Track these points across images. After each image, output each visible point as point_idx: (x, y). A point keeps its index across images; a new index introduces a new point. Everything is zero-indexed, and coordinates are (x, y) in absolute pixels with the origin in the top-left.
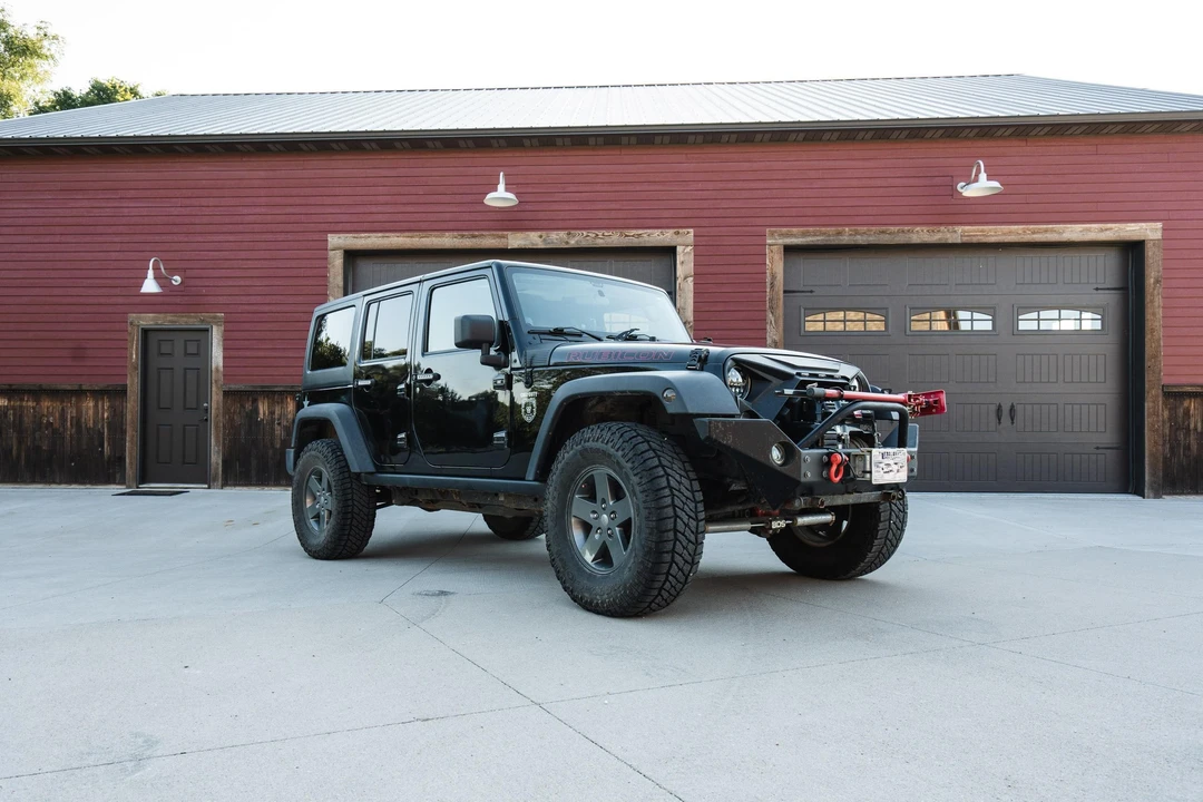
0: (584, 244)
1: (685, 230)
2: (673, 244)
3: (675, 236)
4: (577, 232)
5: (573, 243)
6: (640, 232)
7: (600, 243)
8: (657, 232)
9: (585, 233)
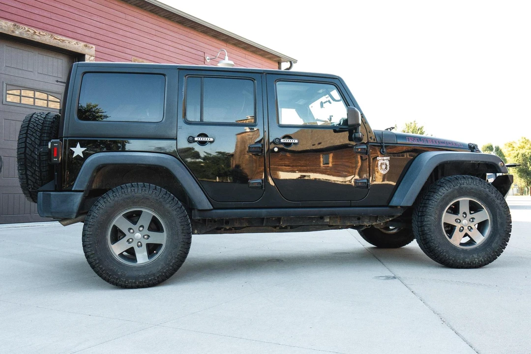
0: (25, 36)
1: (91, 45)
2: (83, 52)
3: (84, 48)
4: (21, 26)
5: (17, 33)
6: (64, 38)
7: (37, 38)
8: (74, 42)
9: (27, 29)
